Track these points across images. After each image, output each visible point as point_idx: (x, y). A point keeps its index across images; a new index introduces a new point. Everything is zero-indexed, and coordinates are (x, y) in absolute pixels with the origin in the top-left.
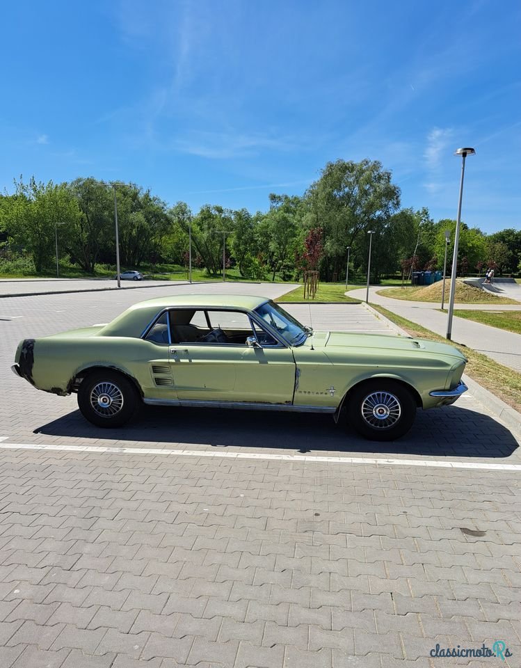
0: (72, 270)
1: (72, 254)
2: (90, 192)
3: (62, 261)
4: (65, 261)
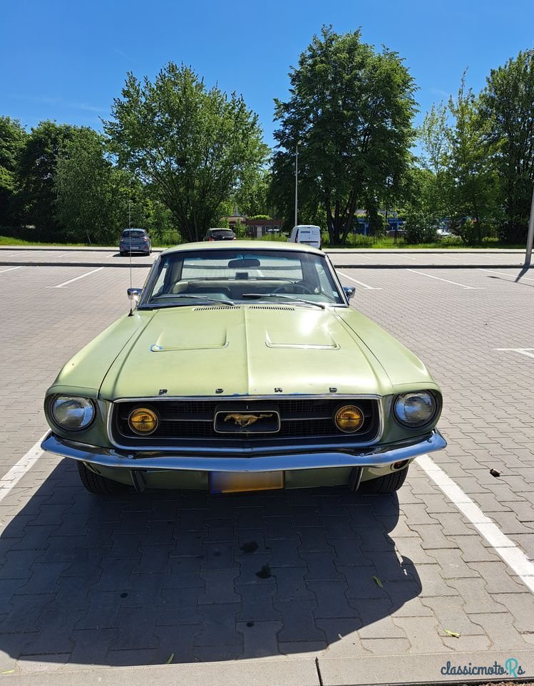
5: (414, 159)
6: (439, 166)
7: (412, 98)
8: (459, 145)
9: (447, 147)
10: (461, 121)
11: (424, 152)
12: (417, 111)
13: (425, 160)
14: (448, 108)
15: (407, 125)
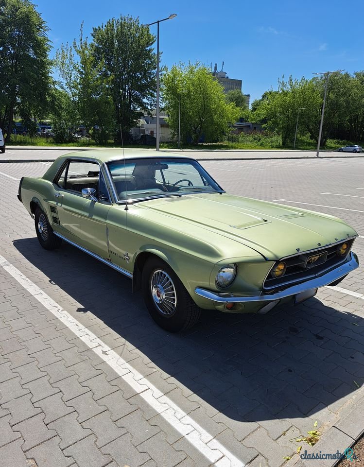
0: (309, 144)
1: (311, 133)
2: (333, 83)
3: (304, 138)
4: (306, 138)
5: (54, 83)
6: (73, 89)
7: (46, 36)
8: (83, 76)
9: (75, 76)
10: (83, 59)
11: (60, 78)
12: (51, 47)
13: (62, 84)
14: (73, 48)
15: (45, 57)
